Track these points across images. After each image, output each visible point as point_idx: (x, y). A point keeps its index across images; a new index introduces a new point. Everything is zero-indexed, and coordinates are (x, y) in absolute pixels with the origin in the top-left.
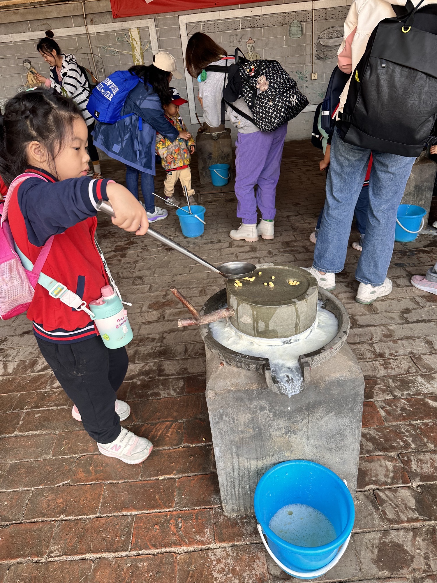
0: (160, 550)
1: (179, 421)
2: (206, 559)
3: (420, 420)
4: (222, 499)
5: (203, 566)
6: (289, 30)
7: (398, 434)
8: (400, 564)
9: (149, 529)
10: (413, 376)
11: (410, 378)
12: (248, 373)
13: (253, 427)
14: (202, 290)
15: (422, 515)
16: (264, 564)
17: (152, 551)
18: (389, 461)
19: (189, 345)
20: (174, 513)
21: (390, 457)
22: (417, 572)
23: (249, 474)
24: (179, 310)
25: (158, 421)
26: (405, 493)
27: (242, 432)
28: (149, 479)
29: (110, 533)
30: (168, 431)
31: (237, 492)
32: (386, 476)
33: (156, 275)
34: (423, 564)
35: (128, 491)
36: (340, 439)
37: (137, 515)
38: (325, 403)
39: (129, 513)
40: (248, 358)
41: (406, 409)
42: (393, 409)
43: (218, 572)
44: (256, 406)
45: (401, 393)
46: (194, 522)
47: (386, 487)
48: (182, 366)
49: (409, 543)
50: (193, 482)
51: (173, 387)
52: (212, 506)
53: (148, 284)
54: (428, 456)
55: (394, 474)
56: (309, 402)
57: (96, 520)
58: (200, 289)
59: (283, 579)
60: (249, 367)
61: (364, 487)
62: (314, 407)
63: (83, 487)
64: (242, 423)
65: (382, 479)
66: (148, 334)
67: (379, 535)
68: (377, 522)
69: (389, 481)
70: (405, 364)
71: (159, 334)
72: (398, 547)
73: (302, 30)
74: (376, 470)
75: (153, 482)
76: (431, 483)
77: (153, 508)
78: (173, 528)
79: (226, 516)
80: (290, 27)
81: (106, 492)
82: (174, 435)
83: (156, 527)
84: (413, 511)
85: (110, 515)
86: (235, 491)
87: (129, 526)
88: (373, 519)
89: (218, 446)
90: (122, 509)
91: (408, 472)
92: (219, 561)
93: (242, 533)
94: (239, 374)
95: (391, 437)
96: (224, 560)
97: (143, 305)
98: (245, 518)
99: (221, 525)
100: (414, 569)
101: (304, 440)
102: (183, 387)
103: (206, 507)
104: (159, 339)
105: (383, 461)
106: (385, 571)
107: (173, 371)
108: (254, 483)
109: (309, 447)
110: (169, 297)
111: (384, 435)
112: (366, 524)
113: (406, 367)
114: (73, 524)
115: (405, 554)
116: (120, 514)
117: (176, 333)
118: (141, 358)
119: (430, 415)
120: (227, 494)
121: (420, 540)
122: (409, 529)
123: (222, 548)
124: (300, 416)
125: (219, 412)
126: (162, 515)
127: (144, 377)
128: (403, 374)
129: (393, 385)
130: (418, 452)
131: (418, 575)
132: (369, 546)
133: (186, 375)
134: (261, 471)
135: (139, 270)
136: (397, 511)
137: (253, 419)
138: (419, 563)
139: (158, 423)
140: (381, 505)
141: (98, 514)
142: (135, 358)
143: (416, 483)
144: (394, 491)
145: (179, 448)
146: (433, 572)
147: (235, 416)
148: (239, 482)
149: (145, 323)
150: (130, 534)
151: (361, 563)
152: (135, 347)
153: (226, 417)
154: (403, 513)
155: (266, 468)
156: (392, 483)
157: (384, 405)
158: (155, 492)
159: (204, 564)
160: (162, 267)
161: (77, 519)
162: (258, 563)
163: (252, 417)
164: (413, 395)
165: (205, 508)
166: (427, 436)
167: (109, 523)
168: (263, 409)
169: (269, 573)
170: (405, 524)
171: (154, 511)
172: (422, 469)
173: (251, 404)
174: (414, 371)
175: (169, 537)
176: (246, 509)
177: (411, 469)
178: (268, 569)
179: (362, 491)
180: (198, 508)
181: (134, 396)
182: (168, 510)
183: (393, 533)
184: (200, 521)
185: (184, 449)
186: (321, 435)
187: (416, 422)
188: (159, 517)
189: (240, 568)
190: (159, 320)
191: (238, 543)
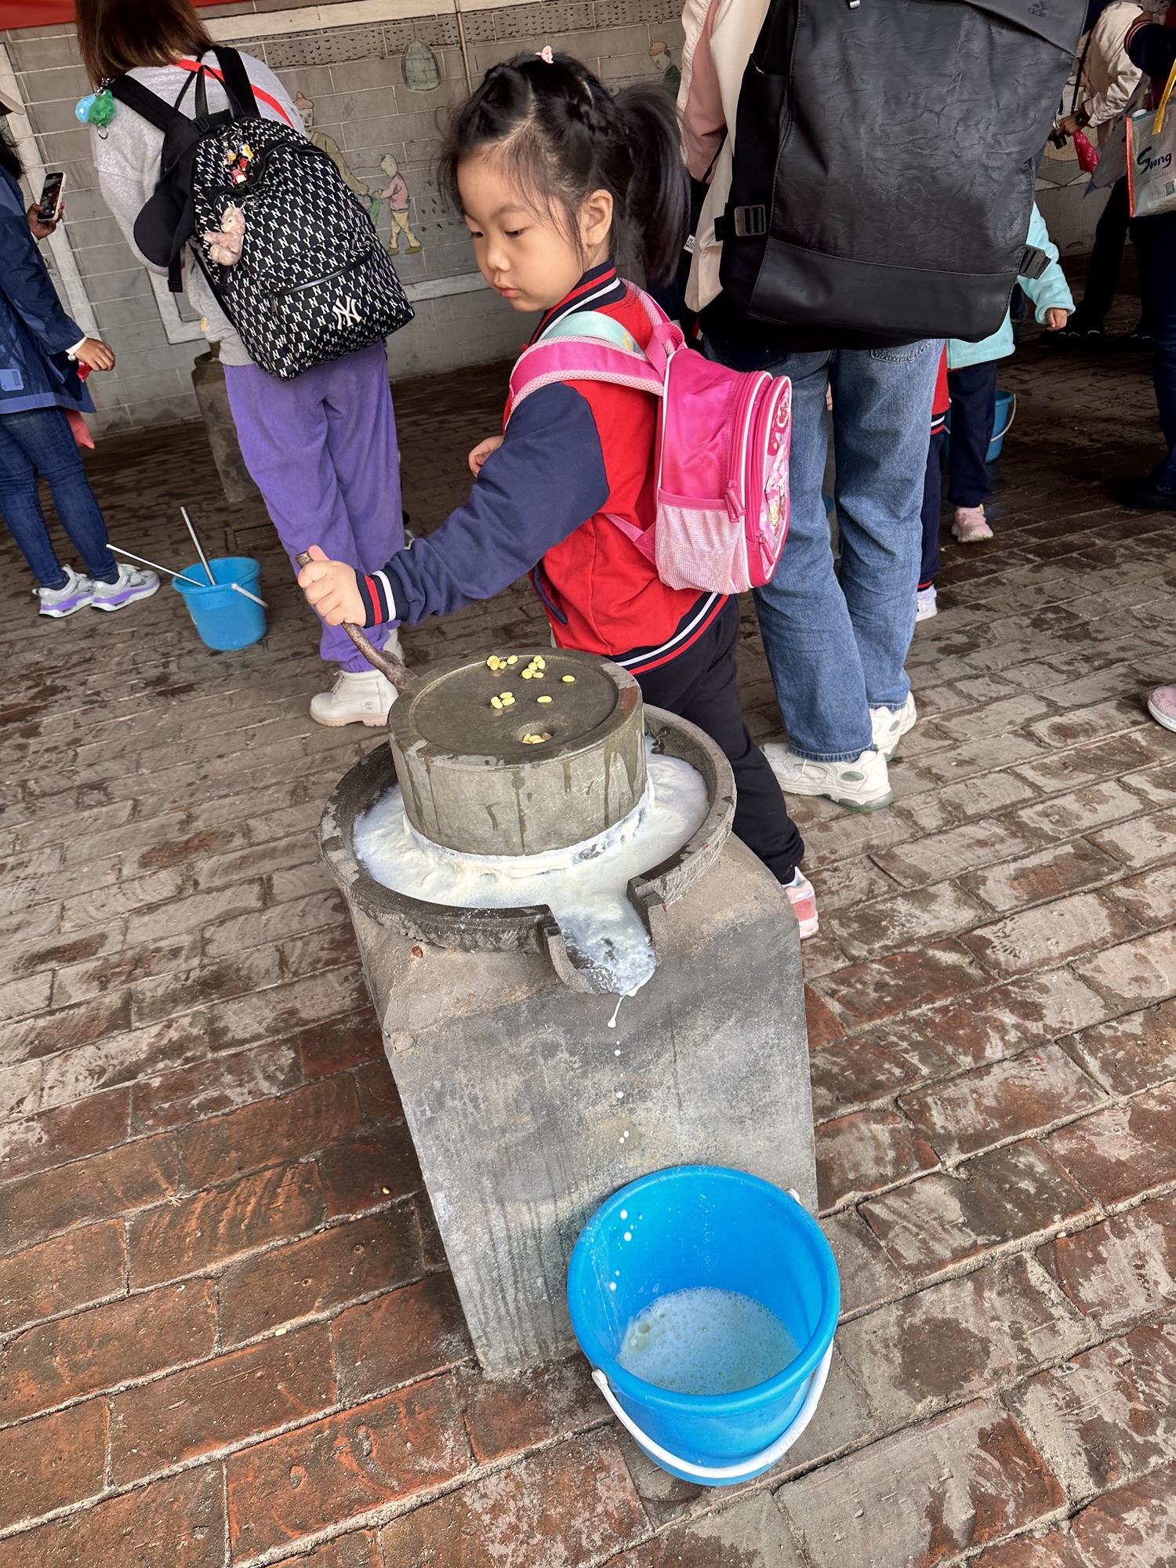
0: (320, 1535)
1: (303, 1160)
2: (460, 1517)
3: (927, 1002)
4: (474, 1335)
5: (456, 1538)
6: (404, 68)
7: (883, 1050)
8: (959, 1369)
9: (274, 1484)
10: (885, 901)
11: (880, 907)
12: (498, 959)
13: (532, 1109)
14: (296, 788)
15: (984, 1233)
16: (622, 1479)
17: (298, 1542)
18: (876, 1122)
19: (290, 944)
20: (342, 1416)
21: (878, 1110)
22: (1005, 1377)
23: (538, 1245)
24: (239, 854)
25: (237, 1175)
26: (934, 1192)
27: (503, 1131)
28: (247, 1342)
29: (155, 1533)
30: (274, 1196)
31: (512, 1306)
32: (879, 1161)
33: (145, 771)
34: (1013, 1352)
35: (188, 1396)
36: (760, 1085)
37: (228, 1455)
38: (710, 996)
39: (203, 1459)
40: (491, 917)
41: (887, 984)
42: (857, 991)
43: (502, 1542)
44: (533, 1047)
45: (866, 947)
46: (406, 1424)
47: (885, 1188)
48: (279, 1007)
49: (970, 1311)
50: (378, 1315)
51: (264, 1071)
52: (448, 1365)
53: (125, 799)
54: (965, 1087)
55: (896, 1150)
56: (669, 1005)
57: (106, 1509)
58: (289, 787)
59: (681, 1502)
60: (498, 940)
61: (833, 1203)
62: (683, 1014)
63: (41, 1425)
64: (501, 1105)
65: (871, 1170)
66: (155, 940)
67: (896, 1312)
68: (882, 1281)
69: (889, 1171)
70: (860, 877)
71: (189, 932)
72: (946, 1329)
73: (437, 70)
74: (851, 1152)
75: (260, 1347)
76: (985, 1149)
77: (276, 1421)
78: (347, 1461)
79: (491, 1382)
80: (404, 60)
81: (120, 1418)
82: (295, 1203)
83: (298, 1471)
84: (960, 1230)
85: (144, 1481)
86: (506, 1304)
87: (212, 1493)
88: (872, 1278)
89: (440, 1188)
90: (179, 1454)
91: (927, 1138)
92: (497, 1509)
93: (545, 1413)
94: (472, 968)
95: (868, 1062)
96: (512, 1502)
97: (121, 861)
98: (546, 1370)
99: (483, 1409)
100: (995, 1372)
101: (672, 1111)
102: (295, 1065)
103: (432, 1373)
104: (193, 948)
105: (863, 1127)
106: (929, 1398)
107: (256, 1026)
108: (556, 1266)
109: (686, 1127)
110: (199, 825)
111: (850, 1060)
112: (857, 1295)
113: (865, 884)
114: (31, 1543)
115: (965, 1340)
116: (177, 1468)
117: (242, 919)
118: (147, 1011)
119: (946, 987)
120: (487, 1318)
121: (994, 1296)
122: (961, 1277)
123: (499, 1471)
124: (652, 1047)
125: (432, 1089)
126: (307, 1432)
127: (167, 1062)
128: (861, 901)
129: (843, 932)
130: (940, 1081)
131: (1007, 1383)
132: (878, 1347)
133: (298, 1030)
134: (569, 1227)
135: (90, 765)
136: (923, 1241)
137: (527, 1085)
138: (1004, 1354)
139: (240, 1179)
140: (884, 1236)
141: (107, 1490)
142: (129, 1015)
143: (953, 1158)
144: (906, 1192)
145: (317, 1232)
146: (1040, 1364)
147: (477, 1090)
148: (515, 1274)
149: (138, 912)
150: (221, 1517)
151: (867, 1395)
152: (123, 983)
153: (454, 1098)
154: (939, 1240)
155: (583, 1214)
156: (898, 1176)
157: (834, 986)
158: (271, 1376)
159: (458, 1531)
160: (159, 746)
161: (43, 1524)
162: (608, 1481)
163: (526, 1081)
164: (895, 947)
165: (427, 1379)
166: (953, 1040)
167: (147, 1504)
168: (550, 1050)
169: (641, 1498)
170: (950, 1267)
171: (281, 1430)
172: (958, 1122)
173: (518, 1045)
174: (885, 889)
175: (339, 1490)
176: (543, 1346)
177: (934, 1130)
178: (637, 1489)
179: (830, 1215)
180: (407, 1383)
181: (150, 1122)
182: (320, 1415)
183: (927, 1297)
184: (420, 1417)
185: (333, 1231)
186: (711, 1086)
187: (919, 1011)
188: (300, 1441)
189: (560, 1509)
190: (180, 893)
191: (540, 1445)
